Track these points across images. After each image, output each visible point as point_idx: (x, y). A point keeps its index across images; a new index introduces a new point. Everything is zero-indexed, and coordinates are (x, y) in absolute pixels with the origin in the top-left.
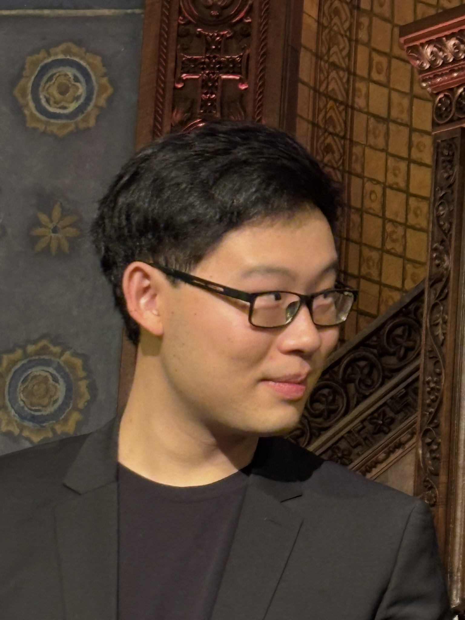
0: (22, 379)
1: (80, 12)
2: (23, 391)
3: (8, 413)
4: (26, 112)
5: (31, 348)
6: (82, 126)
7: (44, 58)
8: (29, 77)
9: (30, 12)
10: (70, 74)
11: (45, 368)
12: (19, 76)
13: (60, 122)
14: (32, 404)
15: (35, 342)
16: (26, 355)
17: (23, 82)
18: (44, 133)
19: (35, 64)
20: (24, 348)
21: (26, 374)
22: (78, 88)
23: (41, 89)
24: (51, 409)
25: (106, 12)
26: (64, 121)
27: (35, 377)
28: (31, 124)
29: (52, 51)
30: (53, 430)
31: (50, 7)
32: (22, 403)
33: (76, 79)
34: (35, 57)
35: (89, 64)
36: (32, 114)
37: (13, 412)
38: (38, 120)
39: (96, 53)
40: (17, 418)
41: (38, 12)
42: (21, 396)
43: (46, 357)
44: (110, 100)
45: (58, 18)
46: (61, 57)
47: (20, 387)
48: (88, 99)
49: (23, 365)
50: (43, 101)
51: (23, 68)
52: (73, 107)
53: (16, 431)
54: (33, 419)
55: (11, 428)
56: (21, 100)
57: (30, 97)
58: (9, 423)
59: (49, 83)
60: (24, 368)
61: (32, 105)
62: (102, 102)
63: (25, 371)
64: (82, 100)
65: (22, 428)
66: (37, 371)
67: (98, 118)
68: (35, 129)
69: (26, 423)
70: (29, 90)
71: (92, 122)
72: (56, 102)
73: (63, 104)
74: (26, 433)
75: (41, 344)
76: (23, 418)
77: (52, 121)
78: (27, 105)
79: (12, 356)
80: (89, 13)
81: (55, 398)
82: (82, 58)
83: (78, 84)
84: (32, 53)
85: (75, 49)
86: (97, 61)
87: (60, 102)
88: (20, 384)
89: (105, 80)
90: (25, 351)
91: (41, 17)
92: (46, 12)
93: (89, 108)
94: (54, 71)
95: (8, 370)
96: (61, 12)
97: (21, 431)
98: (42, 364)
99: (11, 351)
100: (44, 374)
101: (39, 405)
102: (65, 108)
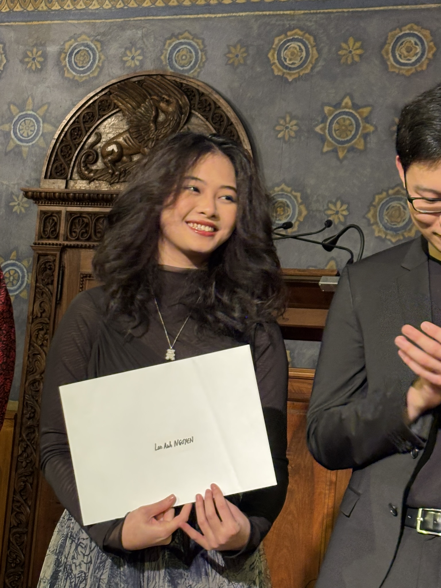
0: (386, 208)
1: (419, 7)
2: (387, 215)
3: (379, 227)
4: (389, 63)
5: (391, 192)
6: (419, 69)
7: (398, 33)
8: (390, 44)
9: (391, 8)
10: (413, 41)
11: (399, 202)
12: (385, 43)
13: (406, 67)
14: (392, 222)
15: (393, 188)
16: (388, 195)
17: (386, 46)
18: (398, 74)
19: (393, 36)
20: (387, 191)
21: (388, 205)
22: (416, 49)
23: (396, 49)
24: (402, 224)
25: (433, 6)
26: (409, 67)
27: (393, 207)
28: (391, 70)
29: (403, 28)
30: (403, 235)
31: (402, 4)
32: (386, 221)
33: (416, 44)
34: (393, 32)
35: (423, 35)
36: (392, 64)
37: (381, 226)
38: (395, 67)
39: (426, 29)
40: (384, 229)
41: (395, 7)
42: (386, 218)
43: (399, 196)
44: (434, 55)
45: (406, 10)
46: (407, 32)
47: (385, 212)
48: (423, 54)
49: (387, 201)
50: (398, 56)
51: (386, 39)
52: (414, 59)
53: (384, 236)
54: (392, 229)
55: (380, 234)
56: (385, 57)
57: (390, 55)
58: (379, 231)
59: (401, 47)
60: (387, 202)
61: (391, 59)
62: (430, 56)
63: (388, 204)
64: (419, 55)
65: (386, 235)
66: (394, 204)
67: (428, 65)
68: (393, 72)
69: (388, 232)
70: (390, 51)
71: (424, 67)
72: (405, 57)
73: (409, 58)
74: (388, 237)
75: (396, 189)
76: (387, 229)
77: (403, 67)
78: (389, 59)
79: (381, 196)
80: (423, 6)
81: (404, 218)
82: (419, 32)
83: (417, 46)
84: (391, 31)
85: (415, 27)
86: (427, 33)
87: (407, 57)
88: (385, 211)
89: (432, 44)
90: (388, 193)
91: (397, 10)
92: (400, 7)
93: (423, 60)
94: (403, 40)
95: (379, 203)
96: (408, 7)
97: (386, 236)
98: (397, 200)
99: (381, 193)
100: (398, 205)
101: (395, 222)
102: (409, 60)
